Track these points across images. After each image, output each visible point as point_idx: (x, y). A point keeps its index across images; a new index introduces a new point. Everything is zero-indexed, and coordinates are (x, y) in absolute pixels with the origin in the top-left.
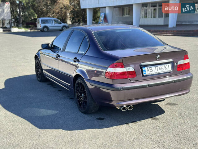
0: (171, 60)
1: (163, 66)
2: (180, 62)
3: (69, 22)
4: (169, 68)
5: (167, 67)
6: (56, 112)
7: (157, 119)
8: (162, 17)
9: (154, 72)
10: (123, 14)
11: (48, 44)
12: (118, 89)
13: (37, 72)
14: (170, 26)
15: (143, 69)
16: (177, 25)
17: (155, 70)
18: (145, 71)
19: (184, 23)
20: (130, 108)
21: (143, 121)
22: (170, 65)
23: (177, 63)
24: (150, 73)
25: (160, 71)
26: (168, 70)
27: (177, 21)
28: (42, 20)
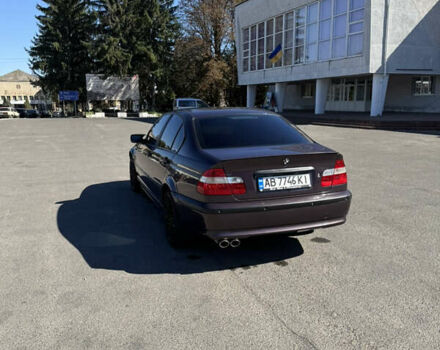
0: (311, 168)
1: (296, 178)
2: (328, 173)
3: (223, 104)
4: (306, 181)
5: (303, 179)
6: (132, 241)
7: (285, 264)
8: (362, 99)
9: (278, 187)
10: (303, 94)
11: (143, 135)
12: (214, 212)
13: (131, 177)
14: (372, 114)
15: (260, 181)
16: (384, 113)
17: (280, 184)
18: (262, 183)
19: (397, 110)
20: (235, 243)
21: (260, 266)
22: (308, 176)
23: (321, 174)
24: (271, 188)
25: (288, 186)
26: (304, 184)
27: (385, 107)
28: (180, 102)
